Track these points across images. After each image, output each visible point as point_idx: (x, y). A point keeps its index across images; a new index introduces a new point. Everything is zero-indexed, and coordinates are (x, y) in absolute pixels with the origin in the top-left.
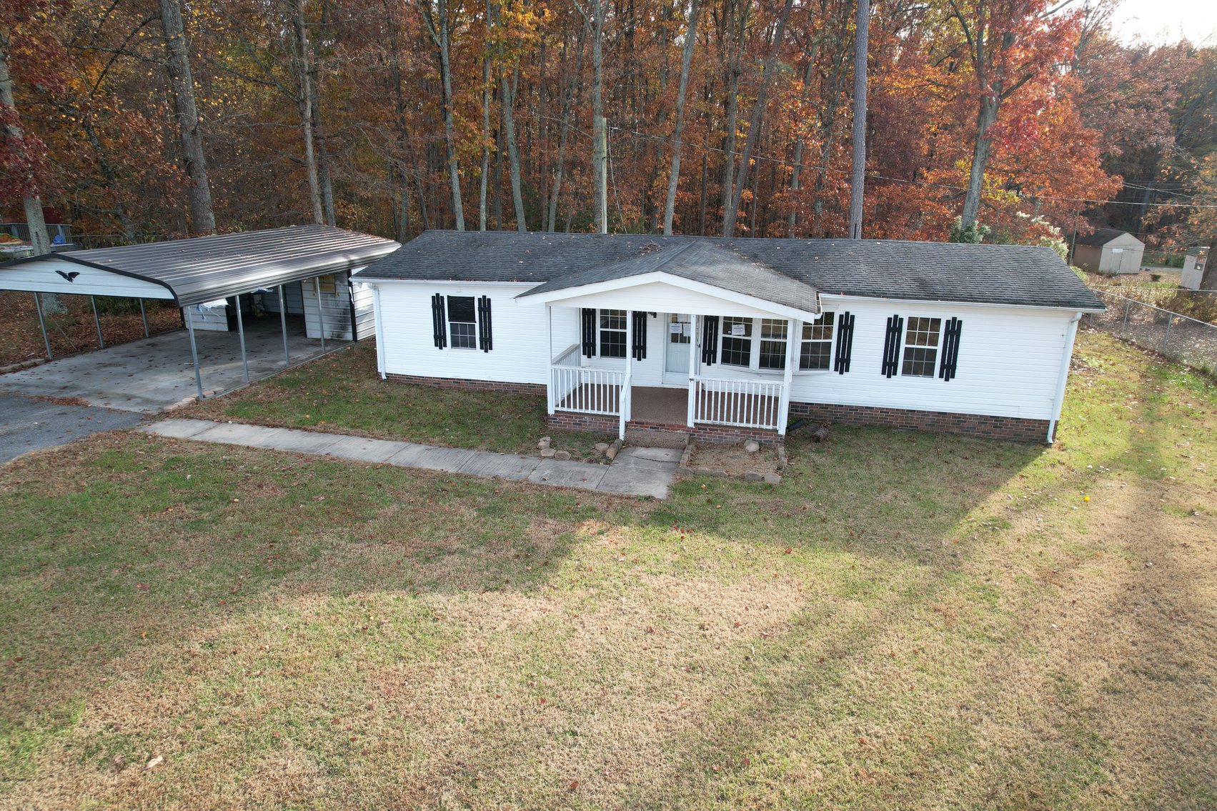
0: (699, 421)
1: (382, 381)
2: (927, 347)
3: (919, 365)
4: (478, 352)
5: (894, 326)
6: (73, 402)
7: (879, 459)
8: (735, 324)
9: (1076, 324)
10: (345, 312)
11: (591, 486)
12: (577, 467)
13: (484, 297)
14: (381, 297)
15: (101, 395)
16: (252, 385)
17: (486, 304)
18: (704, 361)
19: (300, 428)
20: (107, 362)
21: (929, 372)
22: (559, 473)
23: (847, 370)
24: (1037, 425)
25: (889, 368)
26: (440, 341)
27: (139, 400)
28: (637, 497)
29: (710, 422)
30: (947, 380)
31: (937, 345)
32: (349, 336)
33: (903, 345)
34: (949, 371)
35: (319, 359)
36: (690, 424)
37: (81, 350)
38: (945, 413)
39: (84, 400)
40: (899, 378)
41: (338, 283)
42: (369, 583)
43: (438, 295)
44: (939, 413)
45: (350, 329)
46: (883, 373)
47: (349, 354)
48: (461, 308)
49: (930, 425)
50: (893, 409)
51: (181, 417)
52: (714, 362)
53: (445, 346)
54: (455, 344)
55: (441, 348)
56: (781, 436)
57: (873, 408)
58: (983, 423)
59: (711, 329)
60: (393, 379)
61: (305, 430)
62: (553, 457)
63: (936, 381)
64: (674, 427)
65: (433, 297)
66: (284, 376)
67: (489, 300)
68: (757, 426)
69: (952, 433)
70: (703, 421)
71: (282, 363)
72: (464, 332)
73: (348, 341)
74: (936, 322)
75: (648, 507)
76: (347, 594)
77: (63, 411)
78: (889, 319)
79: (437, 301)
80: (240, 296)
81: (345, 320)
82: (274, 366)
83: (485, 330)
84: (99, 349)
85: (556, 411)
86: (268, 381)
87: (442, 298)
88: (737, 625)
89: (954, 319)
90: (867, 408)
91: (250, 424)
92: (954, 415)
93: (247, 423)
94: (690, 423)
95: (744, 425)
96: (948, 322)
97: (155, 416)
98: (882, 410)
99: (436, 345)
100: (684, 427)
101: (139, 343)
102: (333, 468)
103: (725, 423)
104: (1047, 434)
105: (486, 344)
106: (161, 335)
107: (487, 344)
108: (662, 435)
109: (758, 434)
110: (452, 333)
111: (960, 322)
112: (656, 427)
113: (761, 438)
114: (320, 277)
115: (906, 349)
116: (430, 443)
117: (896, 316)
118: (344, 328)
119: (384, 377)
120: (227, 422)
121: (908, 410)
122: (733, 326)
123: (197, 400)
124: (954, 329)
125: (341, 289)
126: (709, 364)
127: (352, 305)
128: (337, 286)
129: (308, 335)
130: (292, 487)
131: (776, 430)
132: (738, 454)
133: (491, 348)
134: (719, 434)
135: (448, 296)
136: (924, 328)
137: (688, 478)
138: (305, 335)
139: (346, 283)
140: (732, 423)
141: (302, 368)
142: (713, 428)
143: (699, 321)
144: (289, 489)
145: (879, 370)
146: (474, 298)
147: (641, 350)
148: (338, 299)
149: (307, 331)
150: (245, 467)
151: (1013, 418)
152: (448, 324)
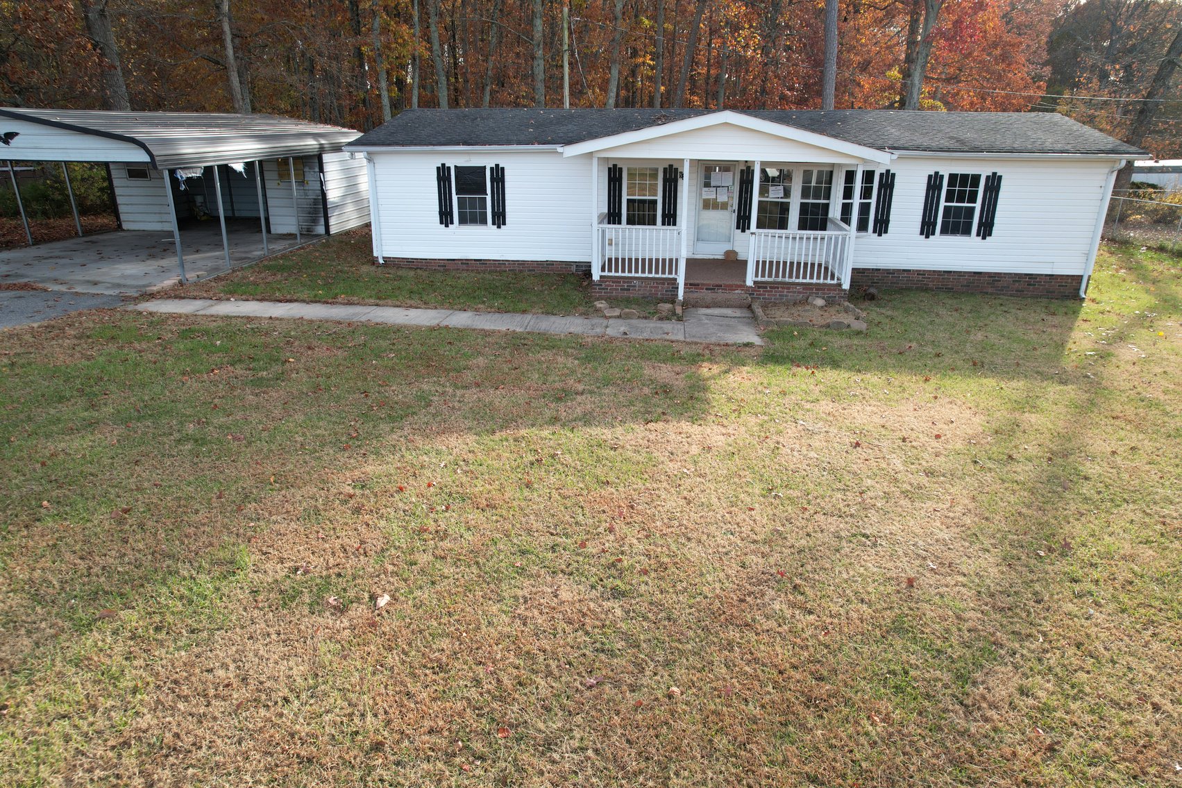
0: (759, 279)
1: (379, 265)
2: (966, 205)
3: (957, 224)
4: (490, 228)
5: (934, 183)
6: (25, 287)
7: (942, 311)
8: (772, 185)
9: (1115, 174)
10: (315, 202)
11: (681, 337)
12: (653, 324)
13: (497, 166)
14: (377, 171)
15: (56, 280)
16: (234, 271)
17: (499, 175)
18: (738, 228)
19: (319, 302)
20: (45, 256)
21: (967, 231)
22: (636, 329)
23: (886, 232)
24: (1070, 281)
25: (927, 228)
26: (445, 217)
27: (109, 285)
28: (735, 344)
29: (770, 280)
30: (984, 238)
31: (975, 203)
32: (321, 229)
33: (943, 204)
34: (986, 229)
35: (297, 249)
37: (7, 246)
38: (980, 273)
39: (41, 285)
40: (938, 238)
41: (307, 169)
42: (508, 422)
43: (443, 165)
44: (975, 273)
45: (322, 221)
46: (922, 233)
47: (327, 245)
48: (470, 180)
49: (965, 286)
50: (930, 271)
51: (170, 297)
52: (749, 228)
53: (452, 223)
54: (463, 221)
55: (447, 226)
56: (845, 290)
57: (910, 271)
58: (1017, 281)
59: (746, 193)
60: (392, 263)
61: (326, 303)
62: (619, 317)
63: (973, 240)
64: (731, 288)
65: (438, 168)
66: (267, 263)
67: (503, 169)
68: (821, 281)
69: (987, 293)
70: (763, 279)
71: (258, 253)
72: (473, 206)
73: (320, 235)
74: (976, 178)
75: (752, 351)
76: (494, 432)
77: (18, 295)
78: (930, 177)
79: (443, 173)
80: (218, 166)
81: (316, 211)
82: (249, 256)
83: (498, 203)
84: (27, 246)
85: (601, 277)
86: (251, 267)
87: (449, 168)
88: (938, 437)
89: (994, 174)
90: (904, 270)
91: (258, 300)
92: (989, 275)
93: (253, 300)
94: (749, 282)
95: (808, 280)
96: (988, 177)
97: (137, 298)
98: (920, 273)
99: (441, 223)
100: (743, 286)
101: (75, 241)
102: (383, 331)
103: (787, 279)
104: (1079, 289)
105: (499, 220)
106: (96, 234)
107: (500, 218)
108: (720, 295)
109: (821, 289)
110: (459, 208)
111: (1000, 177)
112: (712, 289)
113: (824, 294)
114: (294, 158)
115: (946, 207)
116: (477, 310)
117: (937, 173)
118: (315, 221)
119: (381, 261)
120: (228, 299)
121: (944, 272)
122: (771, 188)
123: (181, 283)
124: (994, 183)
125: (310, 176)
126: (743, 231)
127: (324, 194)
128: (306, 174)
129: (273, 231)
130: (349, 348)
131: (840, 285)
132: (808, 307)
133: (504, 224)
134: (780, 292)
135: (455, 166)
136: (963, 185)
137: (775, 328)
138: (269, 231)
139: (317, 170)
140: (794, 280)
141: (283, 257)
142: (774, 285)
143: (733, 184)
144: (347, 349)
145: (919, 230)
146: (485, 167)
147: (670, 218)
148: (307, 188)
149: (271, 226)
150: (280, 333)
151: (1046, 275)
152: (455, 198)
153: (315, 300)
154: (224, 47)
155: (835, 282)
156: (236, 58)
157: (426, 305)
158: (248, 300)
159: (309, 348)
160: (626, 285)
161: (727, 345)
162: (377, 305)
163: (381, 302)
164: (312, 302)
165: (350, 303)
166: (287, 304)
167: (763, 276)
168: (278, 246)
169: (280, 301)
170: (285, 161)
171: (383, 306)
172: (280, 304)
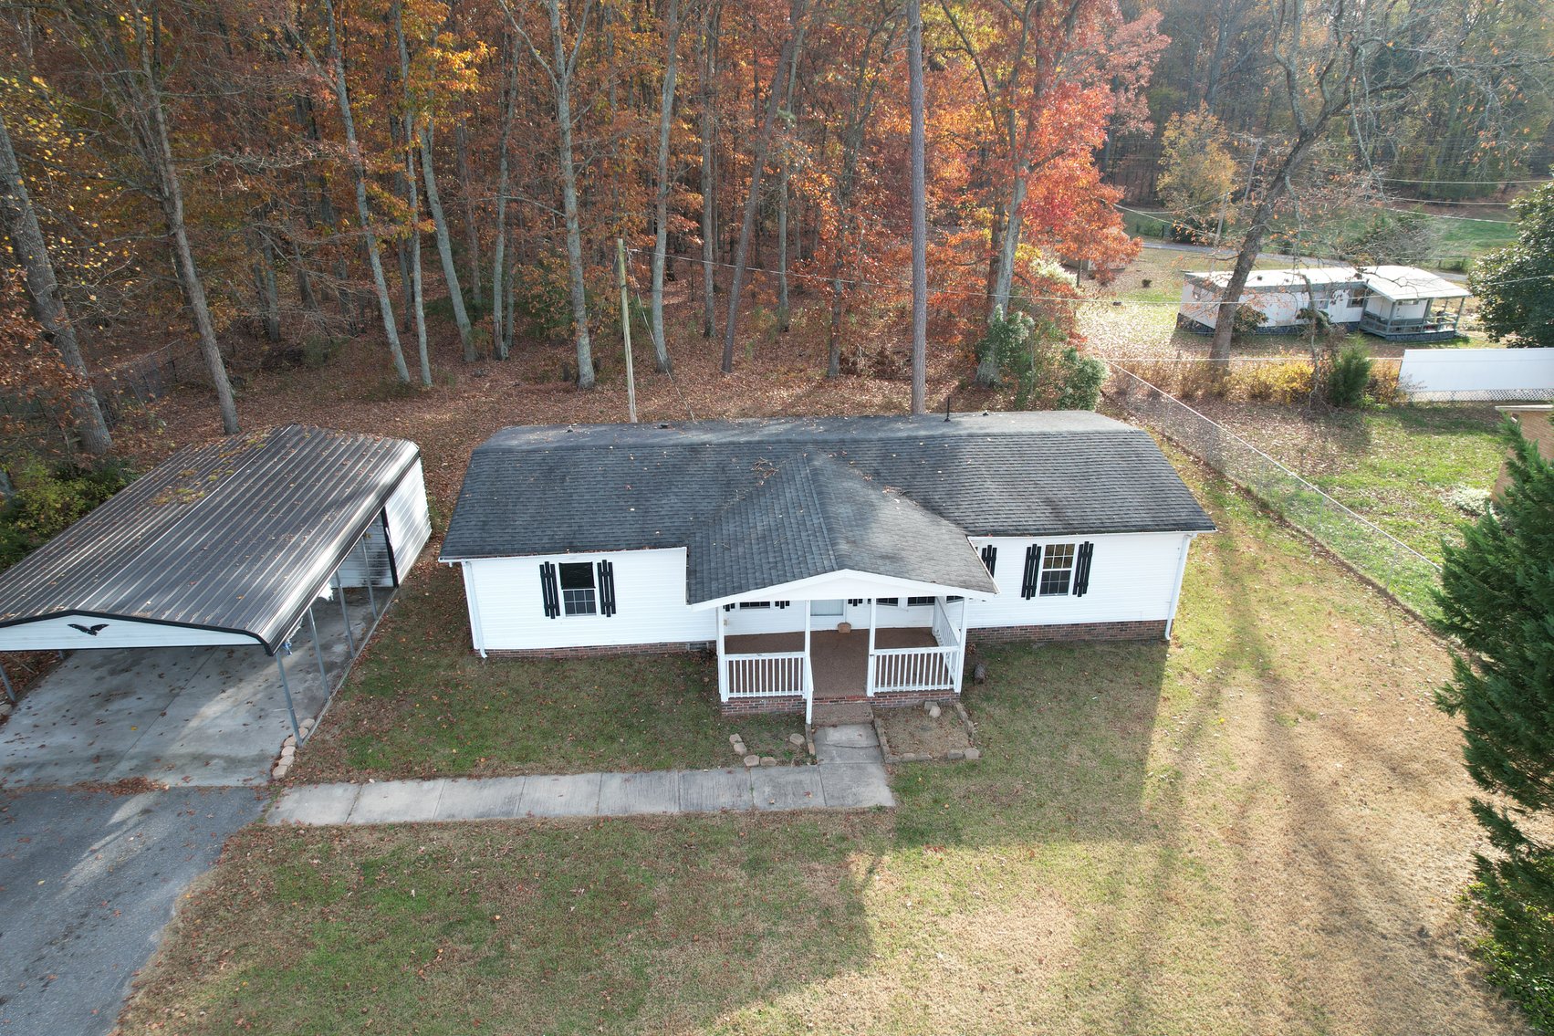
0: (879, 688)
1: (482, 659)
2: (1062, 569)
3: (1055, 585)
4: (599, 617)
5: (1032, 554)
6: (138, 786)
9: (1189, 545)
10: (380, 555)
11: (817, 802)
12: (792, 775)
13: (605, 561)
15: (158, 761)
16: (336, 700)
17: (606, 570)
19: (463, 775)
21: (1064, 590)
22: (779, 790)
24: (1155, 626)
25: (1028, 591)
26: (551, 609)
27: (221, 763)
28: (870, 809)
29: (889, 690)
30: (1080, 595)
31: (1071, 566)
32: (388, 582)
33: (1041, 570)
34: (1081, 588)
35: (379, 629)
36: (870, 693)
38: (1077, 624)
39: (149, 778)
40: (1038, 599)
42: (721, 1000)
43: (547, 563)
44: (1072, 625)
45: (389, 573)
46: (1023, 596)
48: (577, 577)
50: (1031, 626)
52: (861, 602)
53: (558, 614)
54: (570, 611)
55: (553, 617)
56: (959, 693)
57: (1012, 627)
58: (1111, 628)
60: (496, 657)
61: (470, 776)
62: (760, 766)
63: (1070, 597)
64: (854, 698)
65: (541, 566)
66: (360, 674)
67: (610, 564)
68: (935, 687)
70: (883, 690)
72: (580, 598)
73: (390, 590)
74: (1071, 548)
75: (888, 823)
78: (1029, 549)
79: (547, 572)
80: (312, 606)
83: (607, 594)
85: (730, 698)
86: (349, 688)
87: (553, 566)
88: (1041, 961)
89: (1087, 544)
90: (1007, 627)
92: (1086, 625)
93: (395, 778)
95: (923, 687)
96: (1081, 546)
97: (268, 789)
98: (1022, 628)
99: (547, 615)
100: (864, 697)
102: (553, 837)
103: (903, 688)
104: (1164, 633)
105: (608, 609)
107: (609, 607)
108: (845, 709)
109: (938, 695)
110: (565, 600)
111: (1092, 546)
112: (836, 701)
113: (939, 700)
115: (1044, 573)
117: (1034, 546)
118: (381, 574)
119: (484, 656)
120: (368, 781)
121: (1044, 626)
123: (297, 747)
124: (1087, 551)
126: (855, 605)
127: (389, 546)
131: (952, 690)
132: (926, 722)
133: (614, 612)
135: (560, 564)
136: (1059, 555)
137: (901, 770)
139: (381, 524)
140: (911, 687)
141: (373, 655)
142: (893, 694)
145: (1020, 593)
146: (592, 563)
148: (369, 542)
150: (460, 861)
151: (1136, 622)
152: (560, 592)
155: (948, 687)
157: (569, 765)
158: (388, 780)
161: (863, 813)
162: (524, 776)
163: (525, 767)
172: (423, 784)
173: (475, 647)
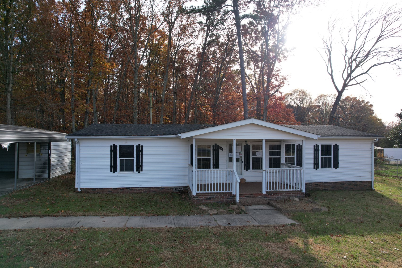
1: (78, 192)
2: (328, 156)
3: (326, 164)
4: (135, 173)
5: (316, 149)
8: (257, 151)
9: (374, 144)
10: (45, 163)
13: (139, 145)
14: (81, 148)
17: (140, 149)
18: (244, 169)
21: (330, 166)
24: (367, 183)
25: (316, 166)
26: (113, 168)
28: (287, 225)
29: (273, 190)
30: (336, 169)
31: (331, 155)
32: (46, 176)
33: (320, 156)
34: (336, 165)
35: (33, 186)
36: (264, 192)
38: (337, 182)
40: (320, 170)
41: (42, 149)
43: (114, 145)
44: (335, 182)
45: (47, 172)
47: (48, 183)
48: (126, 151)
49: (332, 187)
50: (319, 183)
52: (249, 169)
53: (116, 171)
54: (122, 170)
55: (114, 172)
56: (304, 193)
58: (350, 184)
59: (247, 154)
60: (84, 191)
62: (217, 214)
63: (332, 169)
65: (111, 146)
66: (14, 194)
67: (142, 146)
69: (340, 190)
71: (10, 188)
72: (127, 163)
73: (45, 178)
74: (330, 146)
78: (314, 146)
79: (113, 149)
81: (44, 168)
83: (139, 161)
85: (197, 193)
87: (116, 146)
89: (336, 144)
90: (310, 183)
92: (340, 183)
96: (334, 146)
98: (316, 184)
99: (111, 171)
100: (261, 194)
103: (280, 190)
104: (371, 186)
105: (139, 169)
107: (140, 168)
110: (120, 164)
111: (338, 146)
113: (297, 195)
114: (37, 143)
115: (321, 158)
117: (317, 145)
118: (43, 172)
119: (79, 190)
121: (324, 182)
122: (257, 152)
124: (336, 148)
125: (44, 152)
126: (247, 170)
127: (49, 159)
128: (41, 150)
129: (19, 177)
130: (75, 250)
131: (302, 191)
133: (142, 171)
134: (278, 196)
135: (120, 145)
136: (326, 149)
138: (18, 177)
139: (47, 149)
140: (283, 190)
141: (25, 190)
142: (275, 193)
143: (242, 151)
144: (73, 252)
145: (313, 167)
146: (133, 146)
147: (216, 165)
148: (41, 157)
149: (19, 175)
150: (21, 243)
151: (359, 182)
152: (118, 159)
153: (46, 215)
154: (6, 104)
155: (300, 190)
156: (11, 108)
157: (112, 214)
159: (45, 254)
160: (209, 197)
161: (284, 226)
162: (84, 215)
163: (86, 214)
164: (44, 216)
165: (68, 215)
166: (27, 218)
167: (270, 189)
168: (22, 185)
169: (22, 217)
170: (32, 144)
171: (88, 216)
172: (22, 219)
173: (76, 187)
